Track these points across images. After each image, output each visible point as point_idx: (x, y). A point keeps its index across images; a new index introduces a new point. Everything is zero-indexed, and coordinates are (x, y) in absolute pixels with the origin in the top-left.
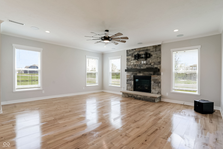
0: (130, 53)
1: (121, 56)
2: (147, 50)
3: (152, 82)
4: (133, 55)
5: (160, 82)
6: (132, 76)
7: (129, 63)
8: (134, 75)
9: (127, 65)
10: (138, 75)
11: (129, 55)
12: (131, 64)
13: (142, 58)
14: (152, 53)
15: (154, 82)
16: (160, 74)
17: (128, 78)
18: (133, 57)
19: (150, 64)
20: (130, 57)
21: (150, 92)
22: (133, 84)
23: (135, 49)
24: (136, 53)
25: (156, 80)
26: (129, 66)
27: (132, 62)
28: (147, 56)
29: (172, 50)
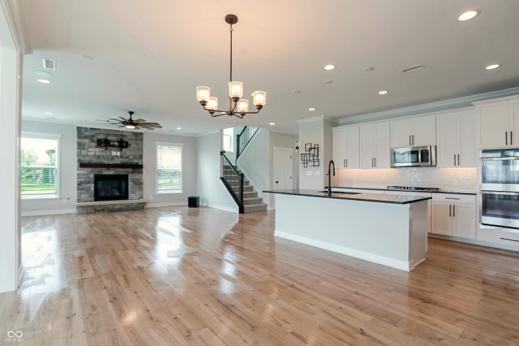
0: (85, 133)
1: (60, 136)
2: (122, 135)
3: (130, 184)
4: (95, 139)
5: (142, 183)
6: (92, 176)
7: (84, 152)
8: (96, 173)
9: (79, 155)
10: (104, 173)
11: (85, 137)
12: (90, 153)
13: (114, 146)
14: (130, 142)
15: (134, 183)
16: (141, 173)
17: (79, 180)
18: (93, 142)
19: (128, 158)
20: (87, 141)
21: (127, 199)
22: (93, 189)
23: (99, 129)
24: (102, 137)
25: (137, 180)
26: (84, 157)
27: (90, 149)
28: (123, 144)
29: (156, 143)
